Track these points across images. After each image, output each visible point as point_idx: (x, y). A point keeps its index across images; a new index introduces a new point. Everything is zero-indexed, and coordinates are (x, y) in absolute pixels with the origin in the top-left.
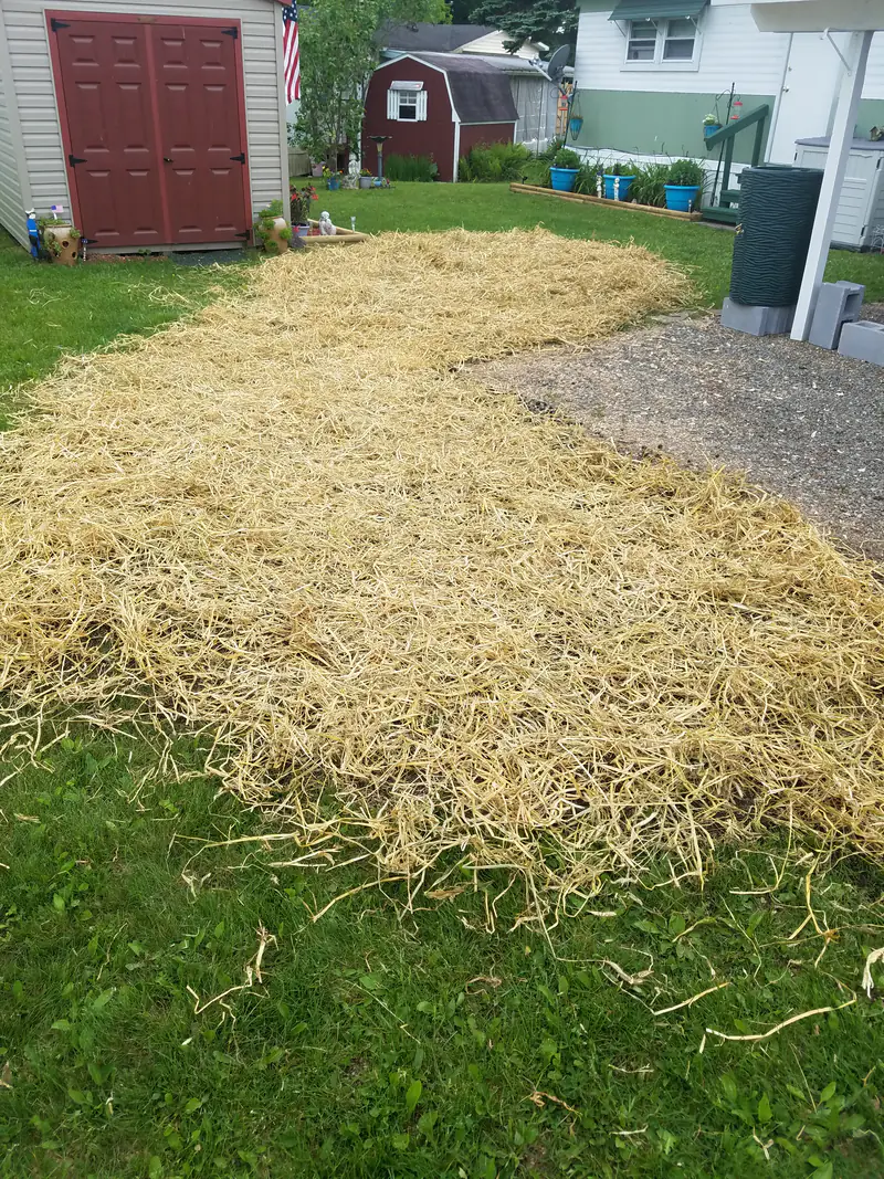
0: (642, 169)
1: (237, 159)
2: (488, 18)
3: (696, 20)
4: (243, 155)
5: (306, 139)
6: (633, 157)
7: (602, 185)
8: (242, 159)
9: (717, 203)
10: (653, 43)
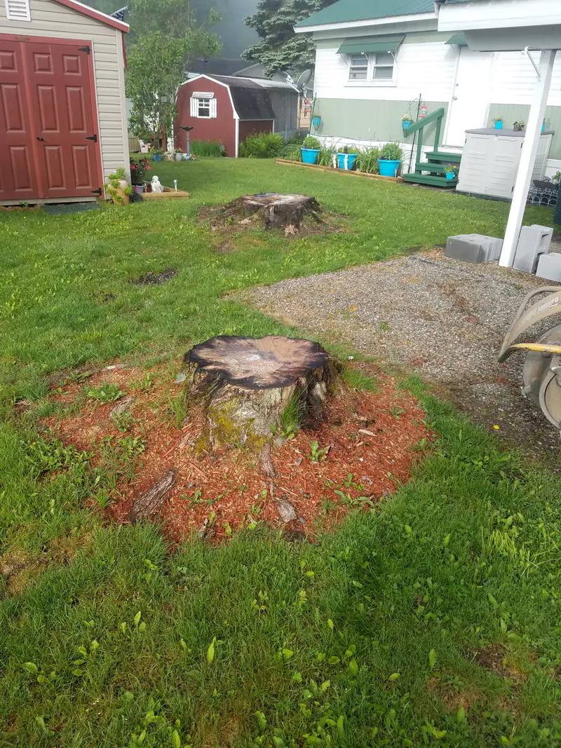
0: (362, 150)
1: (91, 138)
2: (253, 56)
3: (394, 54)
4: (96, 135)
5: (137, 127)
6: (356, 142)
7: (336, 160)
8: (95, 138)
9: (413, 170)
10: (366, 69)
